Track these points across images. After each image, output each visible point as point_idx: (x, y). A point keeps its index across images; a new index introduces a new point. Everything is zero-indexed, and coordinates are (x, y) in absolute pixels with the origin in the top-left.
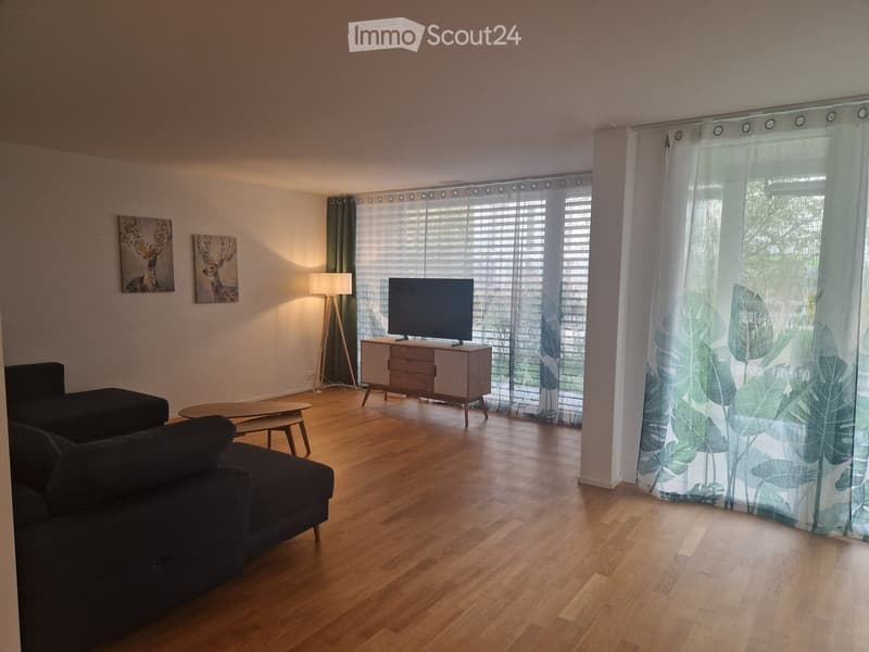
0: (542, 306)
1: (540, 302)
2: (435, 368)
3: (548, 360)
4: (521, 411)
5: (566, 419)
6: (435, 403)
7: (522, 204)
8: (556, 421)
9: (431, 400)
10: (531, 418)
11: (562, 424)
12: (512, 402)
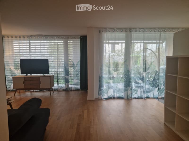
0: (65, 65)
1: (64, 64)
2: (40, 82)
3: (67, 77)
4: (61, 89)
5: (72, 89)
6: (36, 91)
7: (58, 41)
8: (70, 90)
9: (34, 91)
10: (64, 90)
11: (71, 90)
12: (58, 88)
